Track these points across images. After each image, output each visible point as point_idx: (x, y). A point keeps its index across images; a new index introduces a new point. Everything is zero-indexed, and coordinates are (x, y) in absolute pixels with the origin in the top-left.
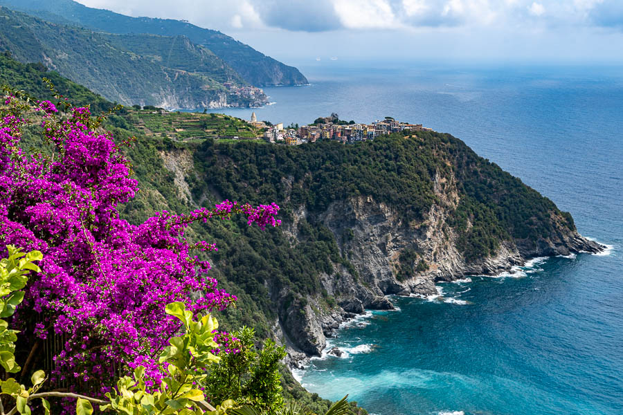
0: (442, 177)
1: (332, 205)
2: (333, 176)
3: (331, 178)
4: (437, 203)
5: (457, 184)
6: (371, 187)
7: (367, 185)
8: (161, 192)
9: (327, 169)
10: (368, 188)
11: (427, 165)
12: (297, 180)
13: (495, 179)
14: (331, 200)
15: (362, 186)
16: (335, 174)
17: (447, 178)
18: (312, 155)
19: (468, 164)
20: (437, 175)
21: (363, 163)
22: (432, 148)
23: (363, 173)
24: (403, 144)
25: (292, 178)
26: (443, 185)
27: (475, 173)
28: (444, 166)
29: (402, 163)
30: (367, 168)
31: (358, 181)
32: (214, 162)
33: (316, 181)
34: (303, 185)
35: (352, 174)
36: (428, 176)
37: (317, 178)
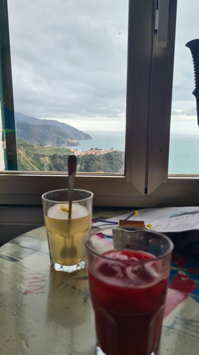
6: (103, 168)
8: (39, 169)
11: (121, 162)
15: (101, 168)
24: (114, 155)
25: (79, 165)
32: (56, 160)
33: (87, 166)
34: (83, 167)
35: (98, 164)
36: (121, 165)
37: (87, 165)
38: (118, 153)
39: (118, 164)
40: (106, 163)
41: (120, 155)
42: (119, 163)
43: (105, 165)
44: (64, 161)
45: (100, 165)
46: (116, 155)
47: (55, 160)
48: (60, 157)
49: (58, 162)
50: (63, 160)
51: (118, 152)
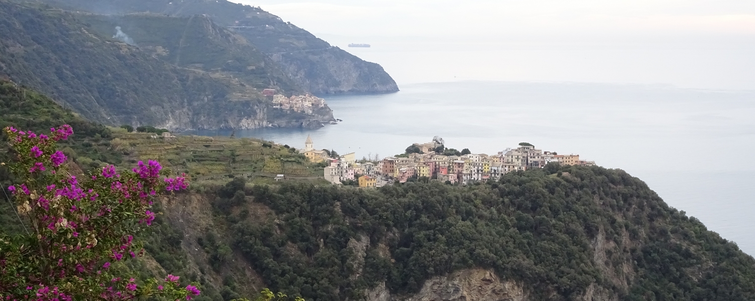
0: (608, 239)
1: (428, 284)
2: (432, 237)
3: (429, 240)
4: (598, 281)
5: (633, 251)
6: (492, 255)
7: (486, 251)
8: (160, 261)
9: (423, 226)
10: (487, 257)
11: (585, 220)
12: (374, 243)
13: (693, 243)
14: (428, 276)
15: (479, 254)
16: (434, 235)
17: (615, 241)
18: (400, 203)
19: (651, 219)
20: (600, 237)
21: (481, 217)
22: (594, 193)
23: (481, 233)
24: (546, 187)
25: (365, 240)
26: (609, 253)
27: (663, 233)
28: (613, 222)
29: (544, 216)
30: (487, 225)
31: (472, 246)
32: (245, 215)
33: (406, 245)
34: (382, 252)
35: (464, 235)
36: (585, 240)
37: (407, 240)
38: (565, 174)
39: (572, 233)
40: (507, 227)
41: (576, 186)
42: (573, 226)
43: (502, 240)
44: (286, 220)
45: (477, 235)
46: (558, 183)
47: (236, 212)
48: (262, 196)
49: (253, 223)
50: (279, 212)
51: (567, 168)
